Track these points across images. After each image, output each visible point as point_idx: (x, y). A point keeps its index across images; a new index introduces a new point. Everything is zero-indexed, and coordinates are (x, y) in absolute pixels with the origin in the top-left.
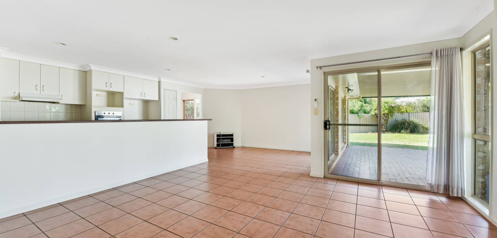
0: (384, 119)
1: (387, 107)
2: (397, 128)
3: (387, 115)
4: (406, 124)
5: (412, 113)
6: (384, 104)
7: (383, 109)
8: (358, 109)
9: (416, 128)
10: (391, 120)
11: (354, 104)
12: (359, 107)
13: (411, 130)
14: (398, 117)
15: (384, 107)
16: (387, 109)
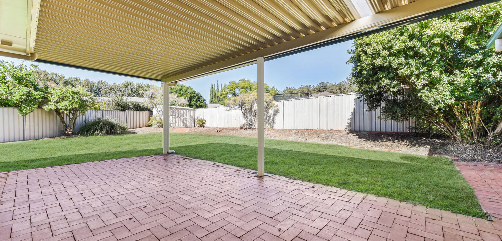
0: (69, 117)
1: (77, 100)
2: (90, 129)
3: (74, 111)
4: (101, 123)
5: (106, 111)
6: (72, 94)
7: (71, 101)
8: (20, 98)
9: (113, 128)
10: (81, 118)
11: (10, 88)
12: (23, 95)
13: (107, 131)
14: (89, 116)
15: (73, 99)
16: (76, 102)
